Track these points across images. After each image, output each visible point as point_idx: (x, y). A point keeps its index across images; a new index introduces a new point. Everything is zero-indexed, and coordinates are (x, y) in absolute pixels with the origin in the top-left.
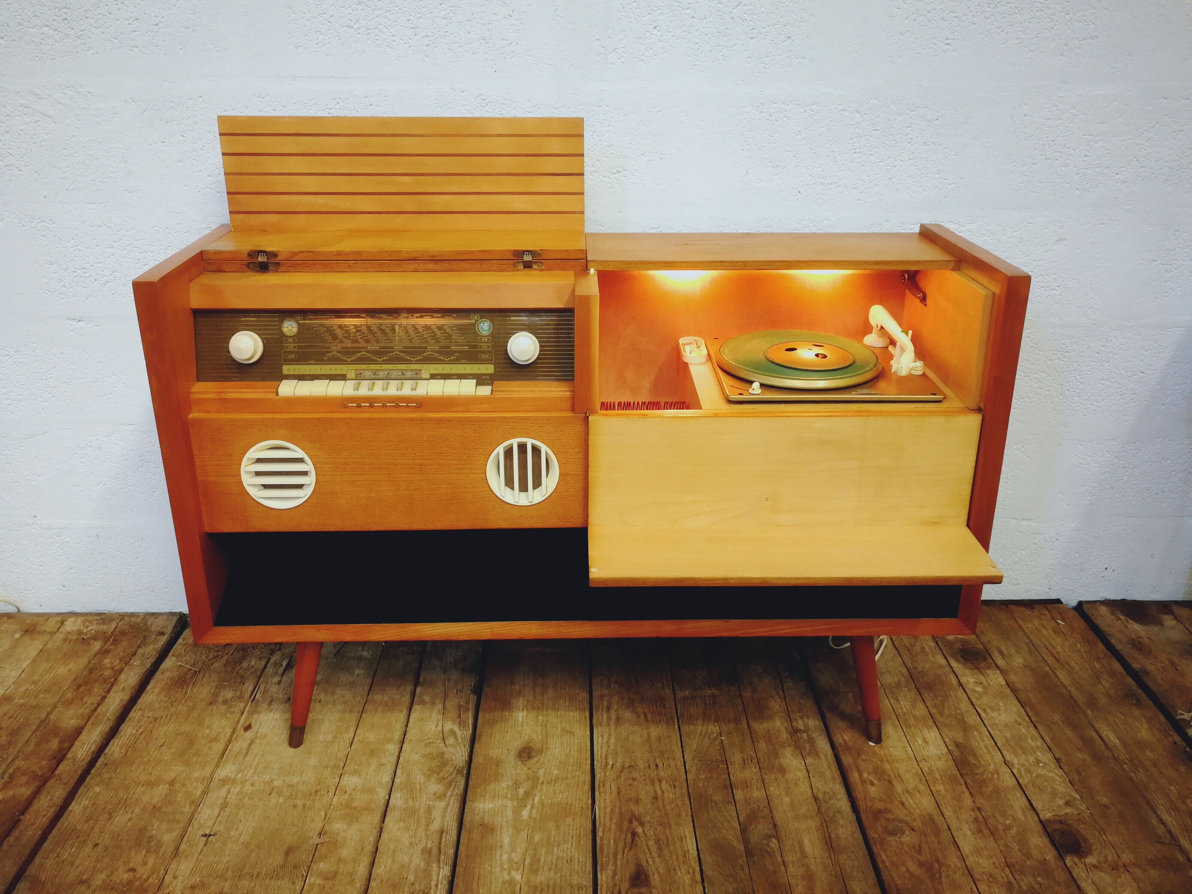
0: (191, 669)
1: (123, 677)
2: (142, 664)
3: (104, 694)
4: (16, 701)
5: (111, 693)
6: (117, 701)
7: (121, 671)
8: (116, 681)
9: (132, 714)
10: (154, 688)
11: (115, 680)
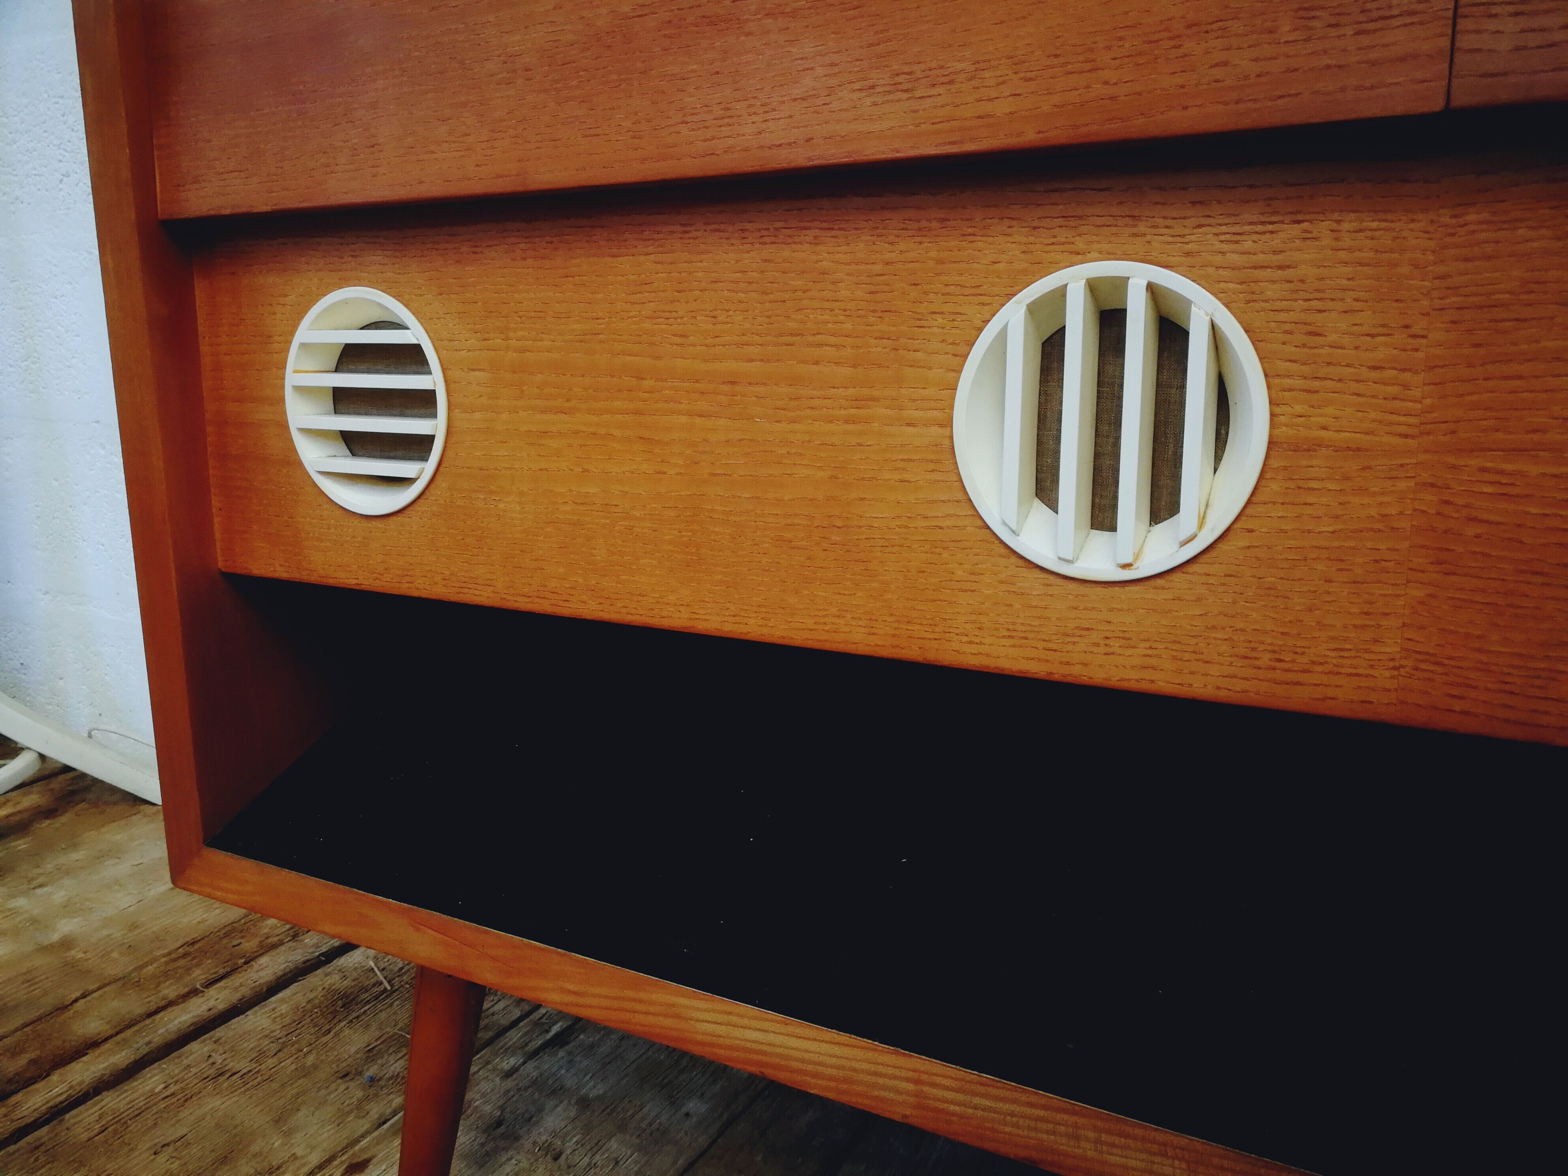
0: (381, 983)
1: (264, 960)
2: (317, 946)
3: (198, 986)
4: (73, 953)
5: (211, 989)
6: (205, 1007)
7: (274, 946)
8: (245, 967)
9: (194, 1046)
10: (283, 1000)
11: (246, 963)
